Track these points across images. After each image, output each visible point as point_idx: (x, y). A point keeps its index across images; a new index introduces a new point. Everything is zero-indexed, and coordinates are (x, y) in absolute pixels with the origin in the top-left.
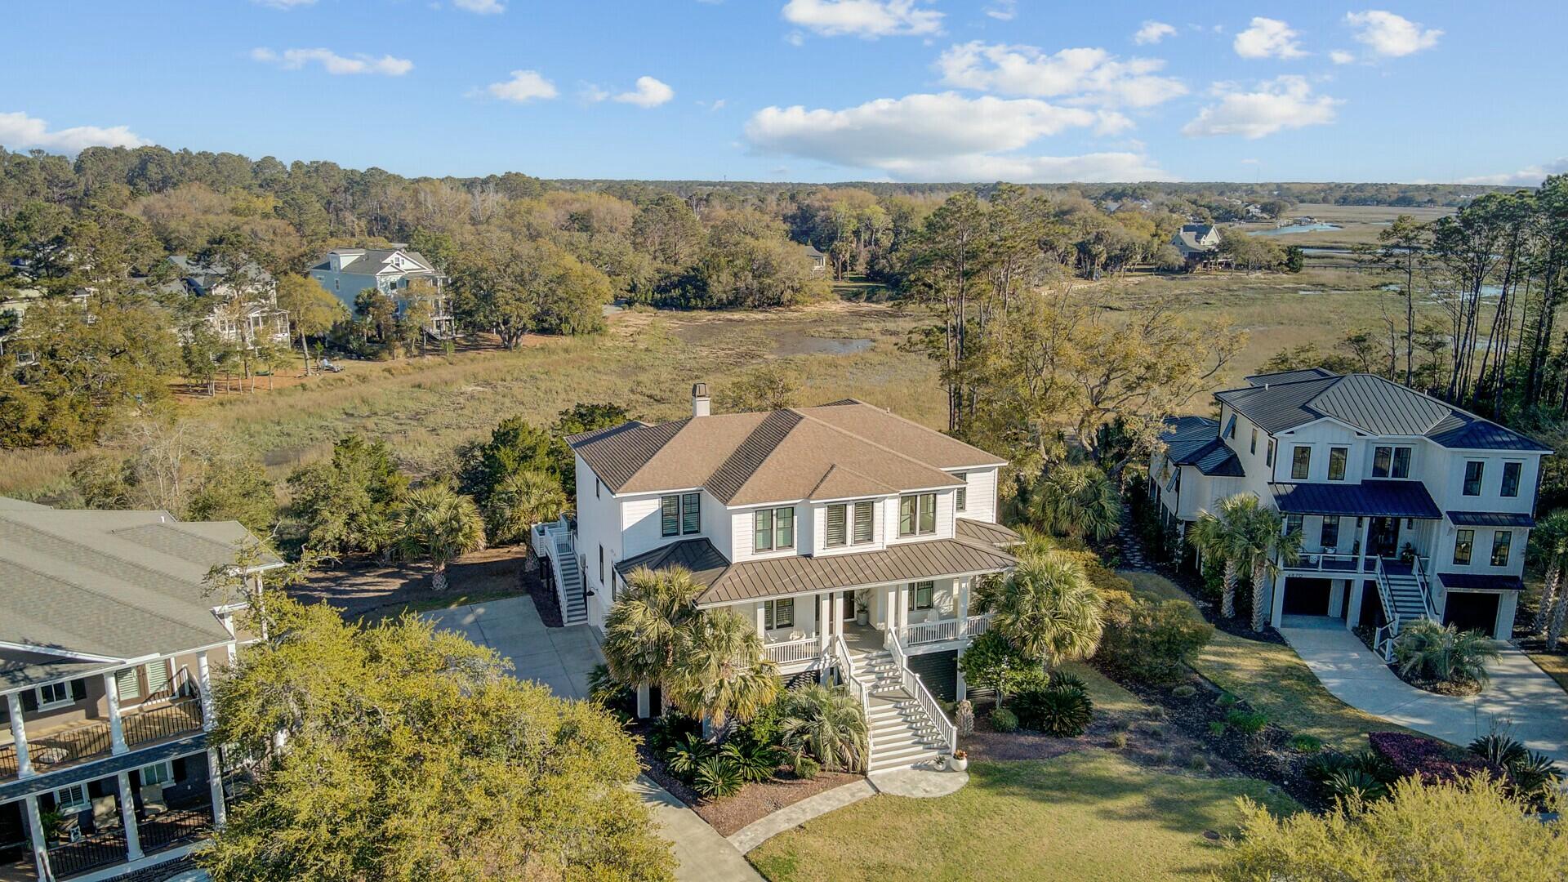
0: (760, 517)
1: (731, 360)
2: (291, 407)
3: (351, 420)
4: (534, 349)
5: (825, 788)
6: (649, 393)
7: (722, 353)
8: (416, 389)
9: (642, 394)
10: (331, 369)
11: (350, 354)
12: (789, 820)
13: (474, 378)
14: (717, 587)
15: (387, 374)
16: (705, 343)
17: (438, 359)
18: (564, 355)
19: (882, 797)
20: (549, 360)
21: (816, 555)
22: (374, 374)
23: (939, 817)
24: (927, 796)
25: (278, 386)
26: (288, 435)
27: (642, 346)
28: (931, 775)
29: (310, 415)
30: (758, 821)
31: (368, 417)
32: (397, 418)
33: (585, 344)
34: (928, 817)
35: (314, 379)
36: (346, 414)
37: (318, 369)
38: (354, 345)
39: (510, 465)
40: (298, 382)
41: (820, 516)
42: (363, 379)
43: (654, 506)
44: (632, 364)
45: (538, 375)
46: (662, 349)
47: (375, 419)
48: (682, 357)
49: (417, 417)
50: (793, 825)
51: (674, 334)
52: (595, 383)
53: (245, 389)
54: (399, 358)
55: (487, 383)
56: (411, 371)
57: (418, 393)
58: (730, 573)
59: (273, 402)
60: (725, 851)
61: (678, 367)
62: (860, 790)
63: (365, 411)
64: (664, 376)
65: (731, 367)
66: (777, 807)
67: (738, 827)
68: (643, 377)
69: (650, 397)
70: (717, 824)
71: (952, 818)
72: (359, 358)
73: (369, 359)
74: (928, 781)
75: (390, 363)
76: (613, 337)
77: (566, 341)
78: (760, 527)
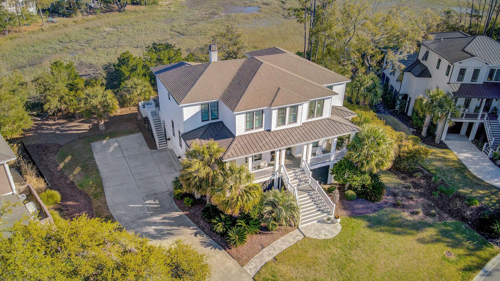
0: (248, 115)
1: (207, 16)
2: (38, 39)
3: (62, 44)
4: (131, 11)
5: (282, 235)
6: (177, 31)
7: (203, 13)
8: (86, 30)
9: (175, 31)
10: (53, 22)
11: (59, 15)
12: (269, 255)
13: (108, 25)
14: (231, 150)
15: (75, 23)
16: (197, 8)
17: (94, 16)
18: (142, 14)
19: (307, 240)
20: (138, 16)
21: (272, 130)
22: (70, 23)
23: (334, 250)
24: (326, 238)
25: (32, 30)
26: (37, 52)
27: (172, 10)
28: (325, 226)
29: (45, 42)
30: (256, 256)
31: (69, 42)
32: (80, 43)
33: (151, 9)
34: (329, 251)
35: (46, 26)
36: (60, 41)
37: (48, 22)
38: (61, 11)
39: (127, 74)
40: (40, 28)
41: (275, 114)
42: (65, 26)
43: (197, 109)
44: (170, 18)
45: (134, 23)
46: (180, 11)
47: (71, 44)
48: (188, 14)
49: (88, 42)
50: (271, 258)
51: (183, 5)
52: (156, 26)
53: (20, 31)
54: (79, 17)
55: (114, 27)
56: (84, 22)
57: (87, 31)
58: (236, 142)
59: (31, 37)
60: (244, 275)
61: (187, 19)
62: (297, 236)
63: (67, 40)
64: (183, 23)
65: (208, 19)
66: (263, 247)
67: (248, 260)
68: (175, 24)
69: (178, 32)
70: (238, 259)
71: (339, 250)
72: (63, 16)
73: (68, 17)
74: (325, 229)
75: (75, 18)
76: (161, 6)
77: (143, 8)
78: (248, 119)
